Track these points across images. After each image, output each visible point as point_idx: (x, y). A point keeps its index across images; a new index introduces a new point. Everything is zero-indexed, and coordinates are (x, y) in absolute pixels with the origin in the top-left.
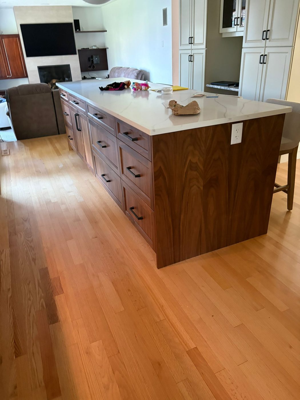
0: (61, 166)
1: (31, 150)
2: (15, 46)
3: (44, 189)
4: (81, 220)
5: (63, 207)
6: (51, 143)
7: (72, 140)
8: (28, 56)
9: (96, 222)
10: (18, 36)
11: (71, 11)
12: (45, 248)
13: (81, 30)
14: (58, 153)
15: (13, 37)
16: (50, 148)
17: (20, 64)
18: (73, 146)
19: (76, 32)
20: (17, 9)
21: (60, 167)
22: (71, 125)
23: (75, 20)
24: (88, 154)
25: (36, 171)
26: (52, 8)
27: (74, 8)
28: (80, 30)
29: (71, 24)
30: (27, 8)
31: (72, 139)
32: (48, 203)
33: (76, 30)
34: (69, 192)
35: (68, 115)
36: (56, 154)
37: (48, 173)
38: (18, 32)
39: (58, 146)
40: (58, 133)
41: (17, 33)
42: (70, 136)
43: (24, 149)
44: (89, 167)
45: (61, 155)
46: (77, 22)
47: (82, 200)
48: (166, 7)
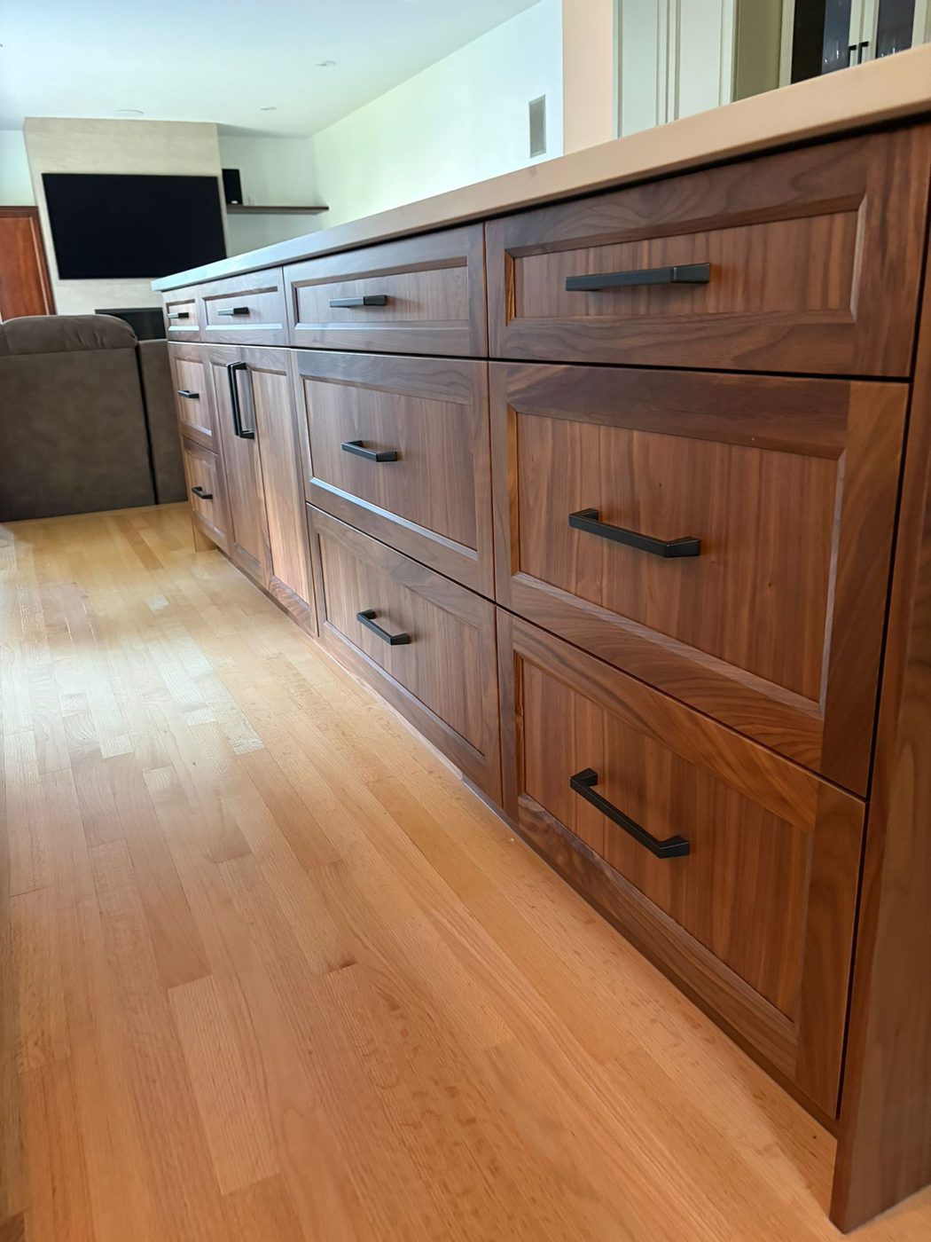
0: (158, 603)
1: (38, 551)
2: (21, 243)
3: (71, 696)
4: (251, 852)
5: (157, 780)
6: (125, 529)
7: (209, 501)
8: (65, 274)
9: (337, 865)
10: (32, 212)
11: (214, 141)
12: (30, 1043)
13: (246, 203)
14: (150, 561)
15: (16, 216)
16: (118, 545)
17: (36, 300)
18: (211, 525)
19: (228, 208)
20: (35, 127)
21: (152, 608)
22: (209, 433)
23: (225, 172)
24: (285, 536)
25: (47, 626)
26: (153, 127)
27: (224, 132)
28: (240, 201)
29: (213, 180)
30: (69, 123)
31: (209, 497)
32: (85, 760)
33: (228, 202)
34: (191, 708)
35: (196, 396)
36: (140, 565)
37: (99, 633)
38: (36, 203)
39: (150, 538)
40: (153, 502)
41: (33, 205)
42: (200, 489)
43: (12, 549)
44: (286, 598)
45: (162, 567)
46: (232, 177)
47: (252, 742)
48: (542, 95)
